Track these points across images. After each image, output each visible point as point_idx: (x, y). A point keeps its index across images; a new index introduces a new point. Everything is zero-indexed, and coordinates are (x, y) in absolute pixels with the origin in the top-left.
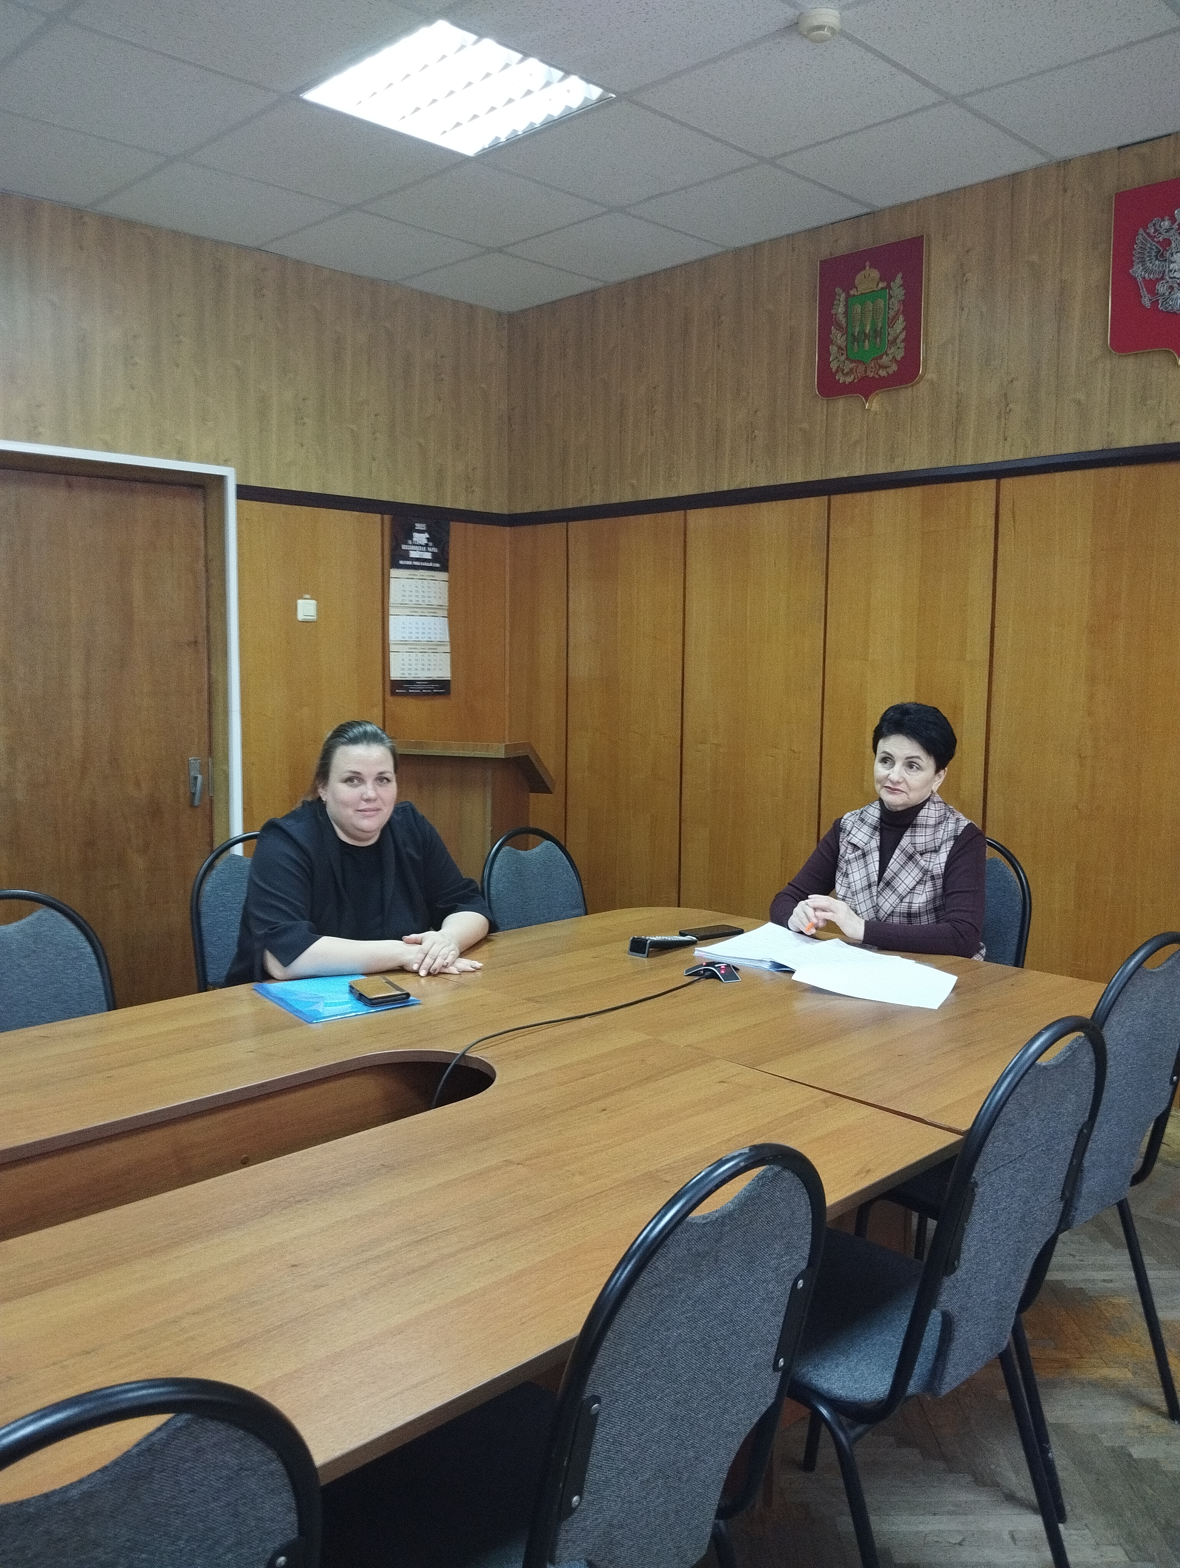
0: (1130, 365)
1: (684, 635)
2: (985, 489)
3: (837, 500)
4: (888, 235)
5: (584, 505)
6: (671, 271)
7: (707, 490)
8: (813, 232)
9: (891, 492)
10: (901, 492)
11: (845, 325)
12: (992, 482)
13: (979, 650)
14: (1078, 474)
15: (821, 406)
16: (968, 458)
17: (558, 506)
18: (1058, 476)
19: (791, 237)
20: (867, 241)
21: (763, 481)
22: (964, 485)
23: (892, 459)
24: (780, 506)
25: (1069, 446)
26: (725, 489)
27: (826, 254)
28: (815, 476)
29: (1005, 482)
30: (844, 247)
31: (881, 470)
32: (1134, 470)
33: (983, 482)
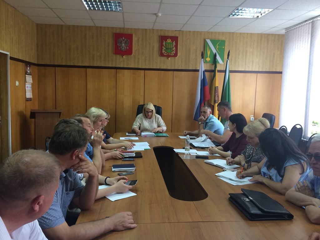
0: (163, 58)
1: (86, 90)
2: (143, 71)
3: (118, 70)
4: (126, 32)
5: (60, 64)
6: (81, 26)
7: (91, 65)
8: (112, 28)
9: (127, 70)
10: (129, 70)
12: (144, 71)
13: (142, 94)
14: (156, 71)
15: (114, 56)
16: (140, 67)
17: (52, 64)
18: (153, 71)
19: (108, 28)
20: (122, 32)
21: (103, 65)
22: (139, 71)
23: (128, 65)
24: (107, 70)
25: (155, 68)
26: (95, 66)
27: (114, 32)
28: (114, 66)
29: (146, 71)
30: (118, 31)
31: (126, 67)
32: (163, 71)
33: (142, 71)
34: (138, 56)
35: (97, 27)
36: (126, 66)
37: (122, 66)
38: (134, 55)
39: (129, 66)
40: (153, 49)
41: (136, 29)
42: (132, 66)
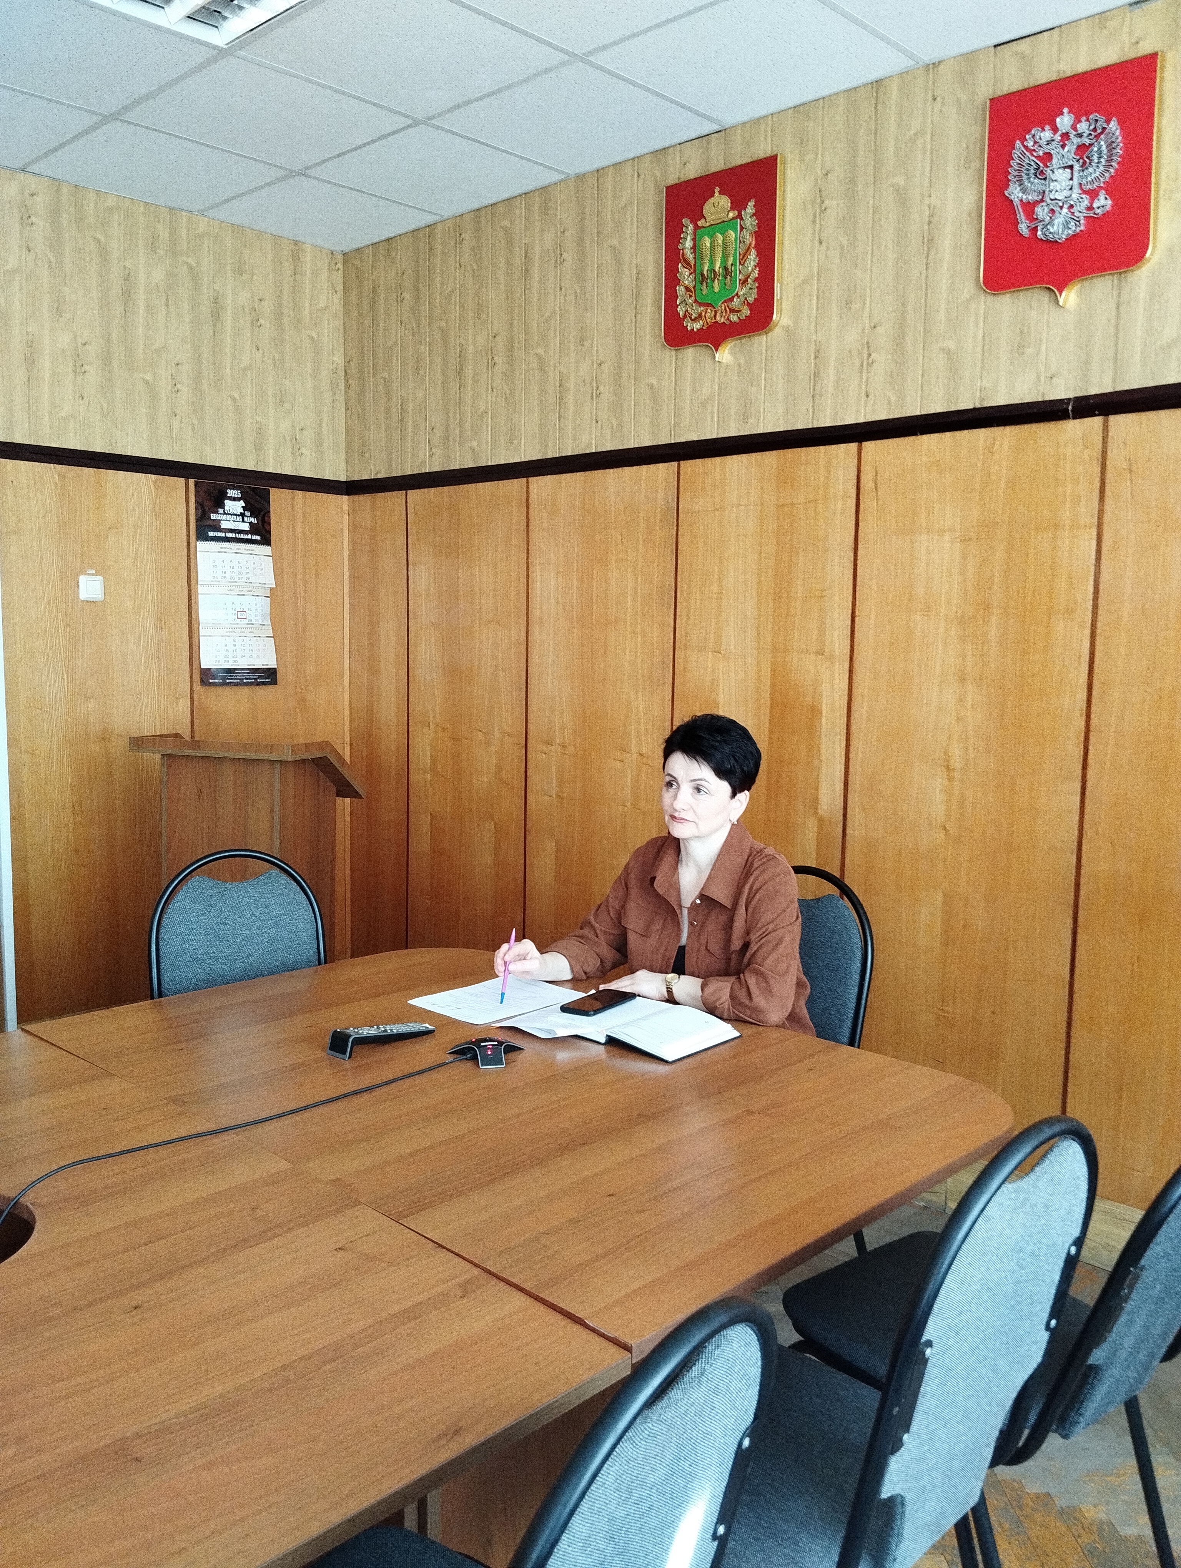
0: (1005, 306)
1: (527, 620)
2: (845, 454)
5: (424, 470)
7: (552, 454)
8: (660, 154)
9: (745, 458)
10: (753, 458)
15: (668, 358)
16: (827, 419)
18: (925, 440)
19: (637, 160)
22: (822, 449)
24: (627, 474)
26: (569, 454)
27: (672, 179)
28: (663, 439)
29: (868, 446)
30: (692, 171)
31: (733, 432)
32: (1011, 432)
33: (843, 446)
34: (816, 331)
35: (580, 178)
36: (733, 430)
37: (710, 432)
38: (787, 329)
39: (752, 421)
40: (929, 242)
41: (803, 110)
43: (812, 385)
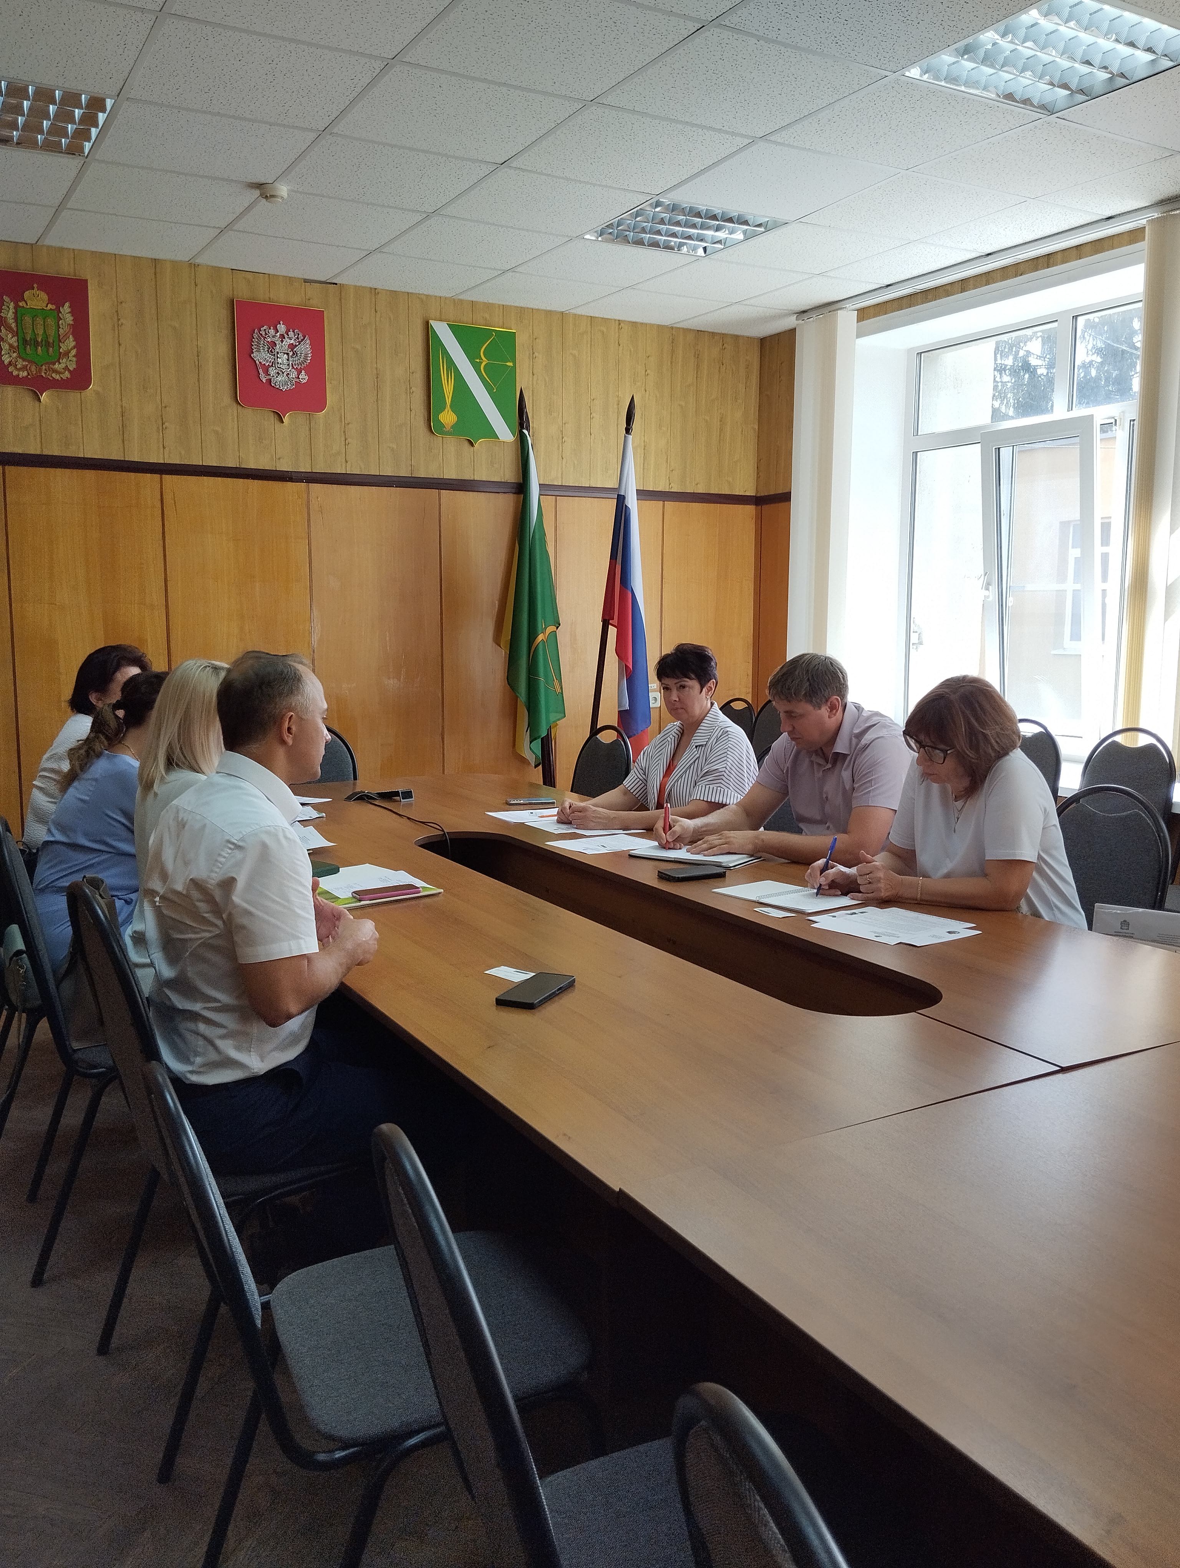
0: (249, 414)
2: (150, 480)
3: (13, 470)
4: (46, 266)
9: (67, 471)
11: (15, 329)
12: (157, 477)
13: (156, 597)
16: (135, 457)
18: (206, 480)
20: (24, 265)
22: (134, 475)
23: (67, 447)
29: (167, 478)
31: (56, 453)
32: (256, 483)
33: (148, 476)
34: (121, 400)
36: (55, 450)
37: (33, 449)
39: (73, 448)
40: (199, 367)
42: (92, 451)
43: (121, 432)
